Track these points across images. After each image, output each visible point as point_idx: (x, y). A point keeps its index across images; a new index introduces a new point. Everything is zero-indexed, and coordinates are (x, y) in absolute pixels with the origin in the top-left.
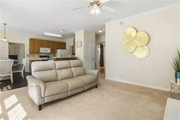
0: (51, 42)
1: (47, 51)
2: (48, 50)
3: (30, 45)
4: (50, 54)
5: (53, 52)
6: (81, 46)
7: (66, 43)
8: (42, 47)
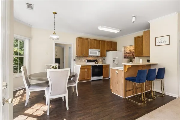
0: (100, 42)
1: (96, 53)
2: (98, 52)
3: (78, 46)
4: (98, 58)
5: (103, 55)
6: (169, 44)
7: (116, 43)
8: (91, 48)
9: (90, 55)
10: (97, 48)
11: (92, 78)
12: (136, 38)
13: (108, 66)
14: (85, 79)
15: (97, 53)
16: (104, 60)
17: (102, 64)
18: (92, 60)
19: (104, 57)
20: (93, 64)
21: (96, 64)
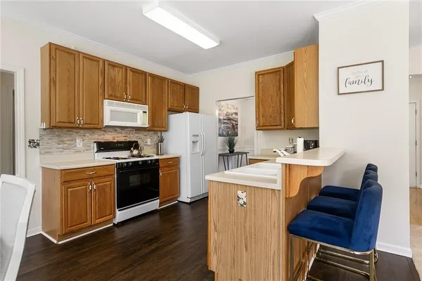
0: (149, 78)
2: (140, 113)
3: (52, 82)
4: (141, 135)
5: (158, 126)
6: (383, 89)
7: (197, 89)
8: (113, 97)
9: (107, 122)
10: (135, 100)
11: (118, 213)
12: (259, 75)
13: (175, 162)
14: (89, 223)
15: (138, 115)
16: (162, 141)
17: (156, 157)
18: (118, 142)
19: (161, 131)
20: (124, 156)
21: (133, 156)
